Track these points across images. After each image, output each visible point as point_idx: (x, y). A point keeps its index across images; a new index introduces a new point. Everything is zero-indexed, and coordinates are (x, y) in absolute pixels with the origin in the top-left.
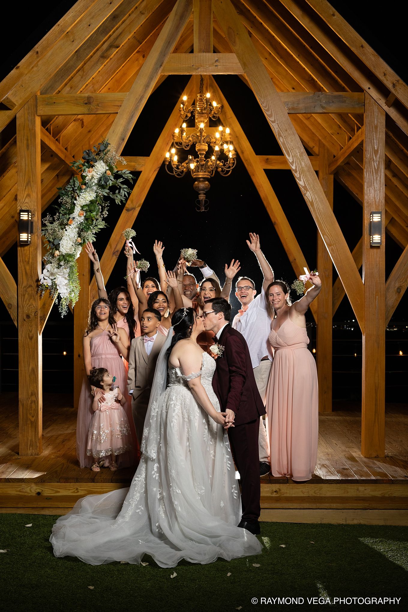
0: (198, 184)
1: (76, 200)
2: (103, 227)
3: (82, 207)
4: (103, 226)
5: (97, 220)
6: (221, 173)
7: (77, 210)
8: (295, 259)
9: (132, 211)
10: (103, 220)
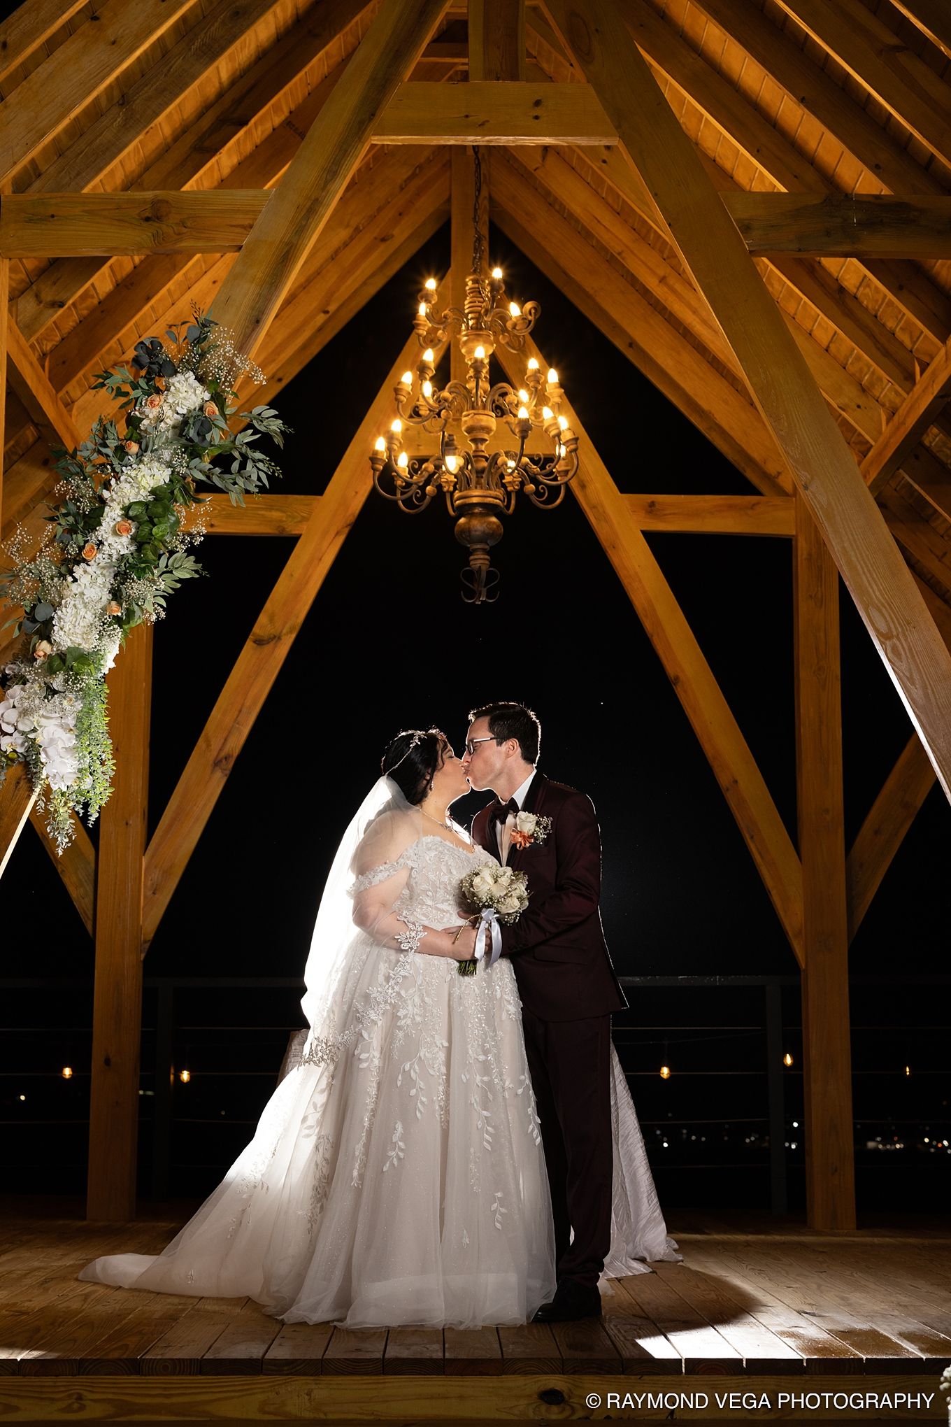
0: (470, 521)
1: (107, 486)
2: (188, 576)
3: (126, 509)
4: (191, 574)
5: (172, 553)
6: (533, 498)
7: (112, 515)
8: (736, 782)
9: (272, 644)
10: (190, 552)
